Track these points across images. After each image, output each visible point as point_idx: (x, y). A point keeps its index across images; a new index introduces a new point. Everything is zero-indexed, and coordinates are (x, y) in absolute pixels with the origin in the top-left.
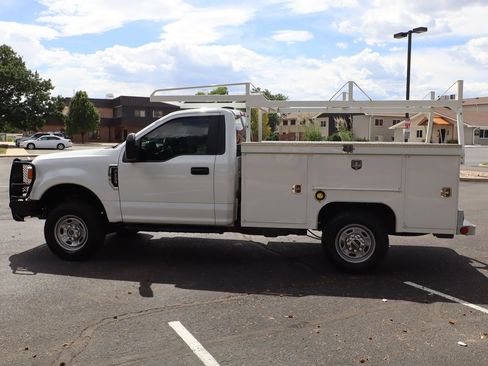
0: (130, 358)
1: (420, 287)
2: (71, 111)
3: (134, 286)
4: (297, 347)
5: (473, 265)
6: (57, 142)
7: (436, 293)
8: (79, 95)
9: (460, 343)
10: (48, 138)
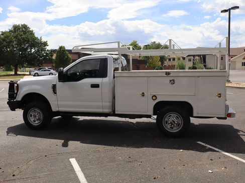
0: (45, 174)
1: (204, 144)
2: (57, 56)
3: (60, 142)
4: (126, 171)
5: (239, 133)
6: (49, 72)
7: (211, 147)
8: (61, 48)
9: (210, 171)
10: (45, 70)
